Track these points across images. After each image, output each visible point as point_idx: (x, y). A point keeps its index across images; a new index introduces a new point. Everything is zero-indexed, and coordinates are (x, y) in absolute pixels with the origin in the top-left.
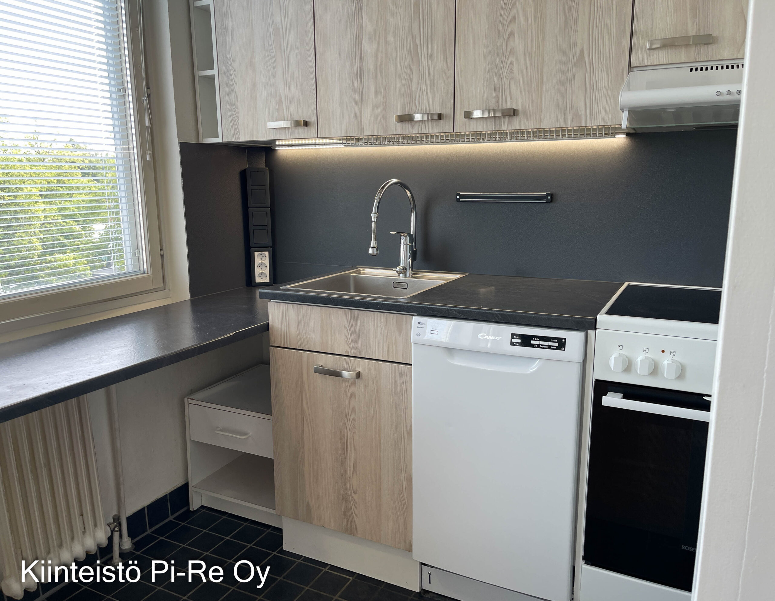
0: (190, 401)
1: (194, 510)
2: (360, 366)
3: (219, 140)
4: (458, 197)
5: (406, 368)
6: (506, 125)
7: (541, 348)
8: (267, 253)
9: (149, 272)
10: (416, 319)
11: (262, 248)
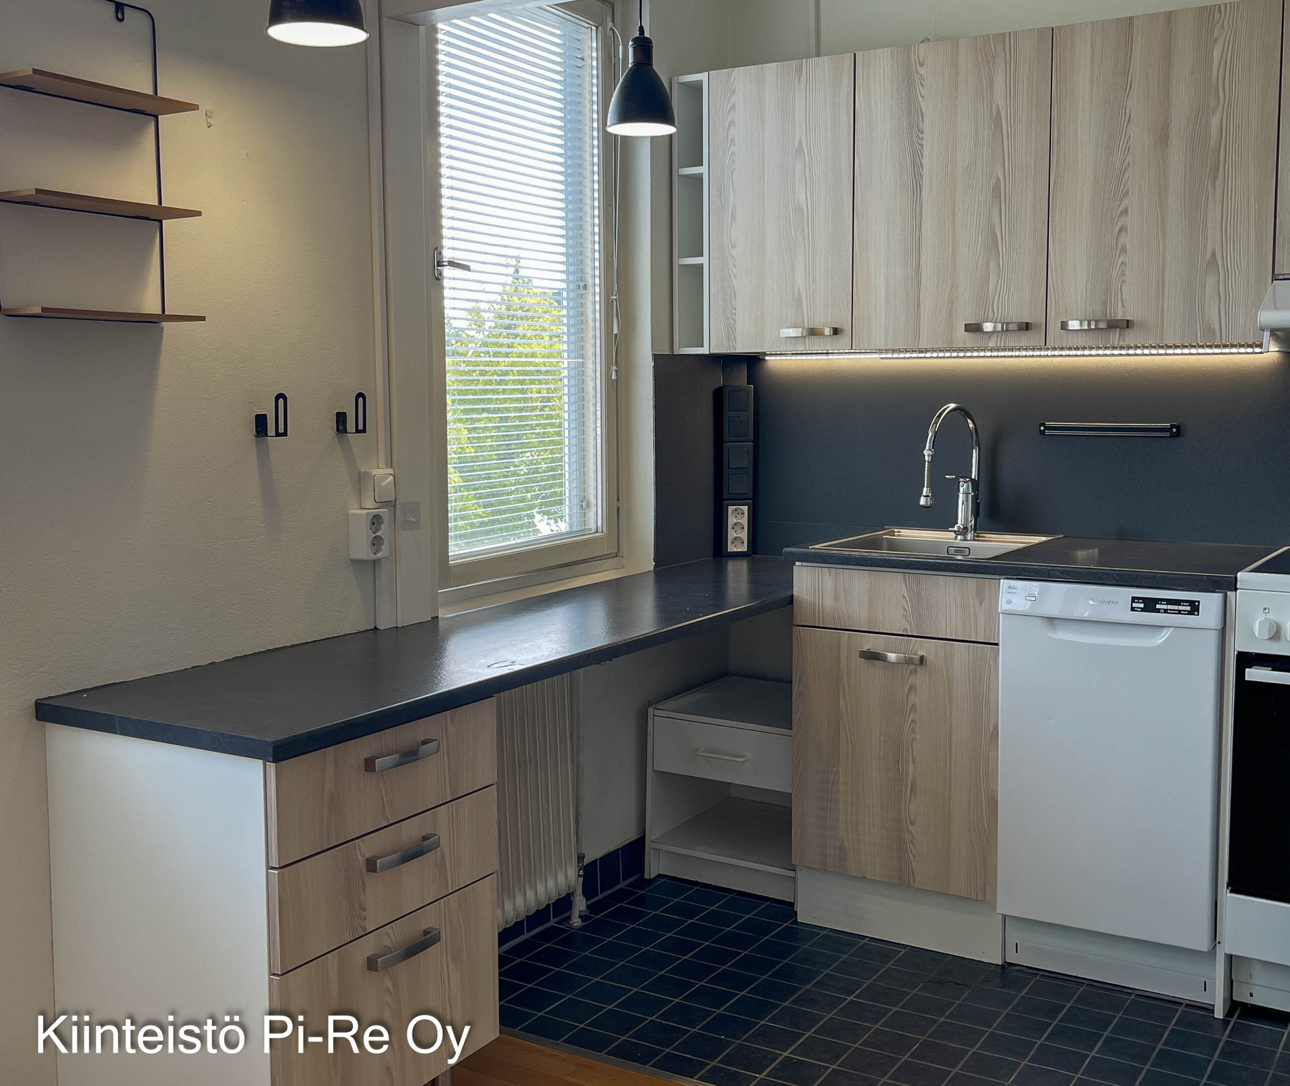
0: (657, 712)
1: (651, 877)
2: (923, 648)
3: (704, 351)
4: (1042, 428)
5: (989, 649)
6: (1117, 338)
7: (1170, 613)
8: (745, 508)
9: (605, 531)
10: (1005, 583)
11: (738, 500)
